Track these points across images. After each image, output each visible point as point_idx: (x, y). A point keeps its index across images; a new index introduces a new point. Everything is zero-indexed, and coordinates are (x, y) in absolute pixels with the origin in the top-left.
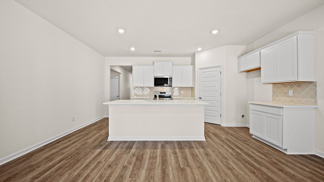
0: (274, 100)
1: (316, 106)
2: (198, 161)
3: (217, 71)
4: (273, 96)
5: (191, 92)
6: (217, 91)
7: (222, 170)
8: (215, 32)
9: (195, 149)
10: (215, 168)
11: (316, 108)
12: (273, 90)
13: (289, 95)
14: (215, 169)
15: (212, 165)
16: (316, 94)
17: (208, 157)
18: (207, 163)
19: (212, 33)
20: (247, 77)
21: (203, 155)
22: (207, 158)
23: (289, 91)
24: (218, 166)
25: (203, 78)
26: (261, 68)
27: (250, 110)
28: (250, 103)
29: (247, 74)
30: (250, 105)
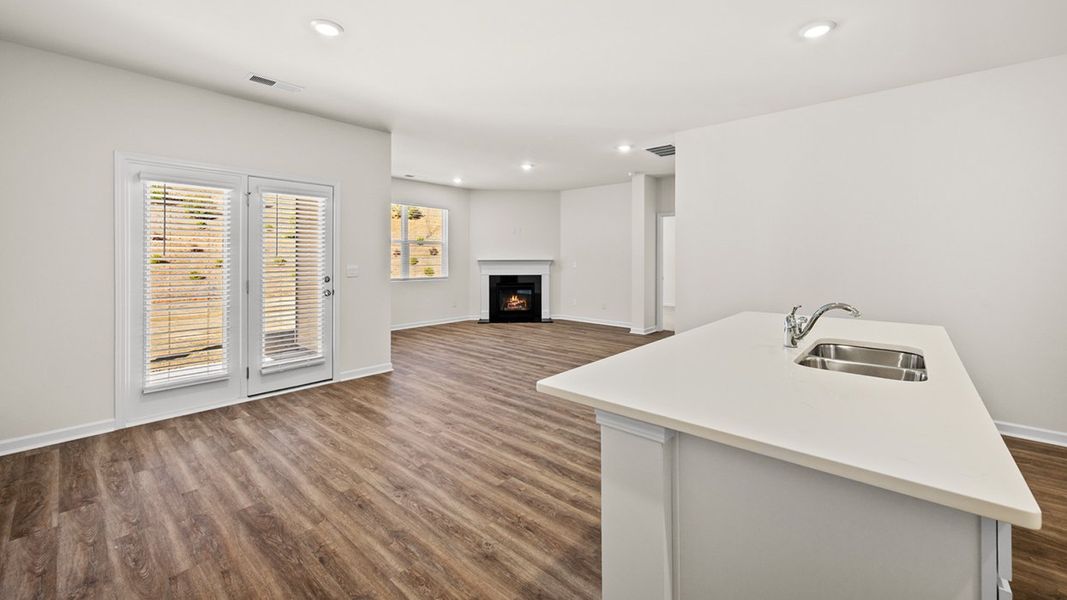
2: (494, 512)
7: (419, 520)
9: (550, 561)
10: (437, 515)
14: (436, 510)
15: (452, 520)
17: (479, 545)
18: (468, 520)
21: (498, 548)
22: (478, 539)
24: (431, 526)
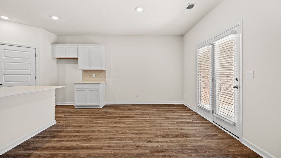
0: (83, 80)
3: (30, 52)
4: (83, 78)
11: (106, 83)
12: (83, 74)
20: (58, 63)
23: (93, 74)
25: (5, 57)
26: (78, 58)
27: (74, 88)
28: (75, 84)
29: (57, 60)
30: (75, 85)
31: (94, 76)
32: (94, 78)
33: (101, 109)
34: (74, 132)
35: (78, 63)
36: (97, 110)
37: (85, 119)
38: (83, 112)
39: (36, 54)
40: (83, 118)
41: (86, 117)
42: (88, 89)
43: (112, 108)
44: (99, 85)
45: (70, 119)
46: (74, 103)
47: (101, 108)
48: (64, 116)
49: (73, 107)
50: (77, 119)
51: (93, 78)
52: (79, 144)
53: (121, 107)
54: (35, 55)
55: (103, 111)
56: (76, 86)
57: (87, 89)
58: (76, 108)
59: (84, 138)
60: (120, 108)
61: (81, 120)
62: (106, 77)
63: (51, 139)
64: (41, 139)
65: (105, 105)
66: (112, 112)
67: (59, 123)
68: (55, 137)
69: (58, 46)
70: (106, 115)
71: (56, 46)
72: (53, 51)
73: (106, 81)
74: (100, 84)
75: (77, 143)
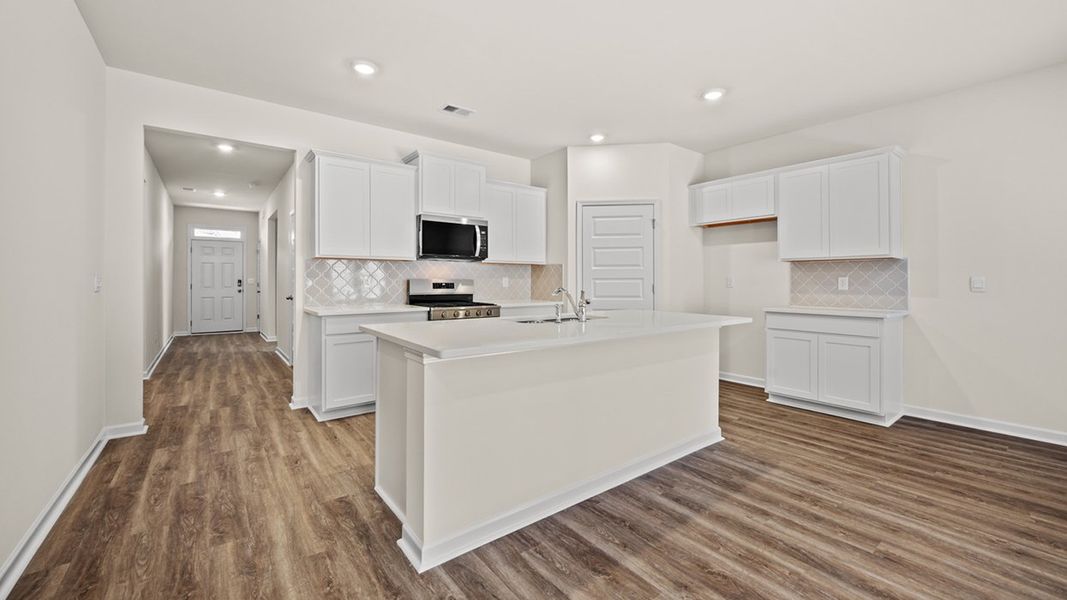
0: (794, 301)
1: (905, 313)
3: (641, 216)
4: (792, 292)
5: (530, 280)
6: (642, 279)
8: (713, 96)
11: (905, 317)
12: (792, 277)
13: (840, 288)
16: (905, 285)
19: (704, 99)
20: (705, 242)
23: (840, 279)
25: (596, 235)
26: (775, 219)
27: (766, 329)
28: (767, 312)
29: (704, 233)
30: (769, 317)
31: (843, 283)
32: (843, 292)
33: (886, 432)
34: (800, 496)
35: (774, 238)
36: (869, 431)
37: (829, 457)
38: (805, 424)
39: (654, 221)
40: (817, 451)
41: (827, 450)
42: (821, 336)
43: (957, 443)
44: (876, 324)
45: (769, 440)
46: (764, 383)
47: (888, 424)
48: (740, 422)
49: (760, 393)
50: (792, 447)
51: (838, 292)
52: (841, 557)
53: (1011, 447)
54: (651, 223)
55: (904, 442)
56: (772, 321)
57: (816, 335)
58: (770, 400)
59: (854, 540)
60: (1010, 452)
61: (812, 455)
62: (906, 287)
63: (728, 492)
64: (696, 480)
65: (904, 417)
66: (963, 462)
67: (733, 440)
68: (737, 488)
69: (708, 188)
70: (935, 470)
71: (703, 187)
72: (695, 205)
73: (907, 308)
74: (882, 319)
75: (832, 550)
